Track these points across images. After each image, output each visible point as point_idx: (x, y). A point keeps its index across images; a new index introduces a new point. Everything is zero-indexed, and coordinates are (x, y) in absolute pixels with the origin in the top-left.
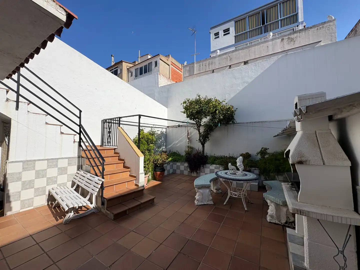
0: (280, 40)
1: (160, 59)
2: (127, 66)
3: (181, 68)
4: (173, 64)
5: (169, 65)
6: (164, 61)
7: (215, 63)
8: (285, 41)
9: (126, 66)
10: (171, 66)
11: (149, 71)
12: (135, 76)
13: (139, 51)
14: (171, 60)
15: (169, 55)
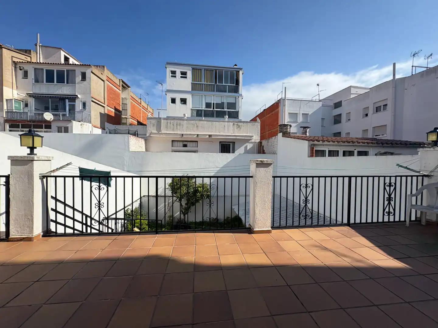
0: (233, 123)
1: (92, 72)
2: (13, 57)
3: (119, 85)
4: (109, 79)
5: (103, 81)
6: (97, 75)
7: (183, 125)
8: (235, 125)
9: (11, 57)
10: (107, 82)
11: (69, 81)
12: (34, 81)
13: (39, 34)
14: (107, 73)
15: (104, 67)
